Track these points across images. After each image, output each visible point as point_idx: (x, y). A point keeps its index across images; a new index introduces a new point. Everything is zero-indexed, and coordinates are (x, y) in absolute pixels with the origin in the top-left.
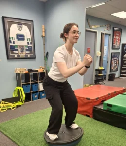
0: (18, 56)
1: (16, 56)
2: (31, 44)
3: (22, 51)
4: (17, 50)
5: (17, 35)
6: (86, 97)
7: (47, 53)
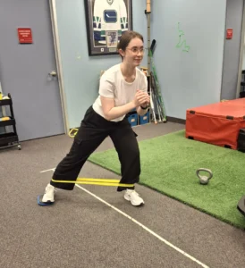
0: (106, 49)
1: (102, 50)
2: (127, 27)
3: (112, 41)
4: (104, 39)
5: (106, 12)
6: (226, 115)
7: (154, 42)
